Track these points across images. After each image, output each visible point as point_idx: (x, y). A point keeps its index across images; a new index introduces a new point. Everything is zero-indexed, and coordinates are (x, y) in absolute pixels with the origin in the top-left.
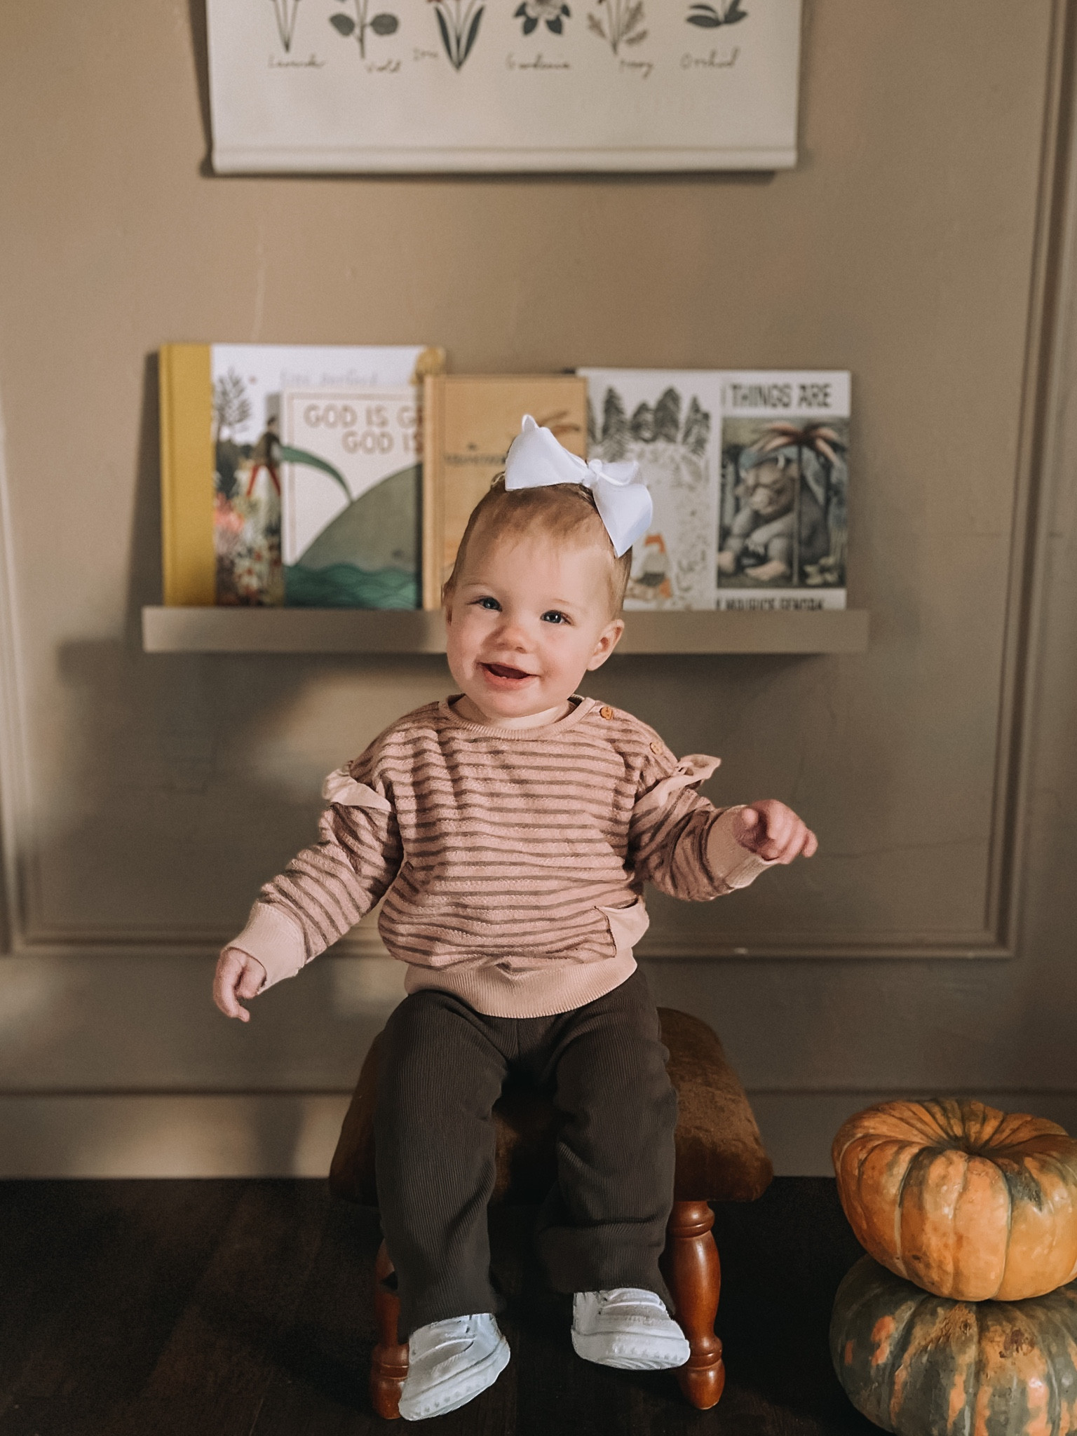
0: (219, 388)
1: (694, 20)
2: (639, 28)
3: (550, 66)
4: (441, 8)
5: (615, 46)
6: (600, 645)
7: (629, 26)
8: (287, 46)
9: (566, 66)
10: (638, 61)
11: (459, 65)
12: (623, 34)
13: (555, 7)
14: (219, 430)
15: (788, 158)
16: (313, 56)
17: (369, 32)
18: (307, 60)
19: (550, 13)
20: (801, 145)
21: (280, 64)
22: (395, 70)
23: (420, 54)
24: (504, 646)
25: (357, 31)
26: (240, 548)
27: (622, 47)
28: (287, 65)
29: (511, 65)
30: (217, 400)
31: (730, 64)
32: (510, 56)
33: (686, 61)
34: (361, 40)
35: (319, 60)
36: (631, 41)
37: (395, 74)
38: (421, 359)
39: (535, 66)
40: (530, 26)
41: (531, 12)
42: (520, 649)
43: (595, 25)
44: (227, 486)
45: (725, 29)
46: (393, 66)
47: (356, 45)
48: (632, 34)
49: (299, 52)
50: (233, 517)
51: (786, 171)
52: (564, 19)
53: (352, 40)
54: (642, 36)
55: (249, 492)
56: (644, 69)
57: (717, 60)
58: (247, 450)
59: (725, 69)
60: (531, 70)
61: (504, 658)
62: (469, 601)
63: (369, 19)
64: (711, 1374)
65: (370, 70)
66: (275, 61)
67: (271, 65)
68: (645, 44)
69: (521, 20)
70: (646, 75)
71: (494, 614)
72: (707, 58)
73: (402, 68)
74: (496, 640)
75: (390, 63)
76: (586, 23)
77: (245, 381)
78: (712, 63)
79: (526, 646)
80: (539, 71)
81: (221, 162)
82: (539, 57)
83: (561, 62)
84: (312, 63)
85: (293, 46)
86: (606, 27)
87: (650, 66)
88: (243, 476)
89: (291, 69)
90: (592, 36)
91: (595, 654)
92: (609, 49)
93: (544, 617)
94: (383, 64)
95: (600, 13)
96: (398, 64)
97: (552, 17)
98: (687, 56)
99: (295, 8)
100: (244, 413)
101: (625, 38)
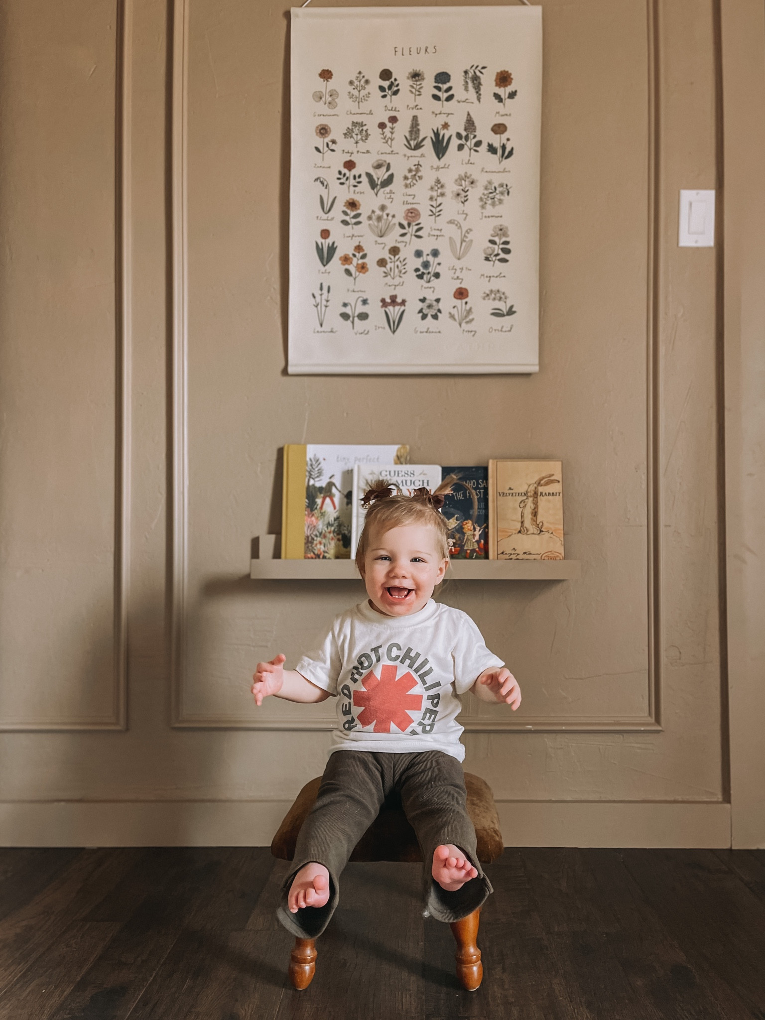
0: (309, 463)
1: (493, 314)
2: (471, 317)
3: (432, 332)
4: (387, 310)
5: (460, 325)
6: (439, 572)
7: (466, 317)
8: (321, 325)
9: (439, 332)
10: (470, 330)
11: (394, 332)
12: (463, 320)
13: (435, 310)
14: (309, 481)
15: (536, 369)
16: (332, 329)
17: (356, 319)
18: (329, 330)
19: (433, 312)
20: (541, 363)
21: (318, 332)
22: (366, 334)
23: (377, 328)
24: (395, 577)
25: (351, 319)
26: (316, 532)
27: (463, 325)
28: (321, 332)
29: (416, 332)
30: (309, 468)
31: (510, 331)
32: (416, 328)
33: (491, 330)
34: (353, 322)
35: (334, 330)
36: (467, 322)
37: (367, 336)
38: (399, 450)
39: (427, 332)
40: (424, 317)
41: (425, 311)
42: (404, 577)
43: (452, 316)
44: (311, 505)
45: (507, 318)
46: (366, 332)
47: (351, 324)
48: (468, 319)
49: (326, 327)
50: (313, 519)
51: (535, 373)
52: (439, 314)
53: (349, 322)
54: (472, 320)
55: (321, 508)
56: (473, 333)
57: (504, 330)
58: (321, 489)
59: (507, 333)
60: (425, 334)
61: (396, 583)
62: (375, 558)
63: (356, 314)
64: (475, 969)
65: (356, 334)
66: (316, 331)
67: (314, 332)
68: (473, 323)
69: (421, 315)
70: (474, 335)
71: (387, 563)
72: (500, 329)
73: (369, 333)
74: (391, 574)
75: (365, 331)
76: (449, 315)
77: (321, 460)
78: (501, 331)
79: (406, 575)
80: (428, 334)
81: (291, 370)
82: (428, 329)
83: (438, 331)
84: (332, 331)
85: (324, 325)
86: (456, 317)
87: (475, 332)
88: (319, 501)
89: (323, 333)
90: (451, 321)
91: (438, 576)
92: (458, 325)
93: (412, 561)
94: (362, 331)
95: (454, 312)
96: (368, 332)
97: (433, 314)
98: (491, 328)
99: (325, 310)
100: (320, 473)
101: (465, 321)
